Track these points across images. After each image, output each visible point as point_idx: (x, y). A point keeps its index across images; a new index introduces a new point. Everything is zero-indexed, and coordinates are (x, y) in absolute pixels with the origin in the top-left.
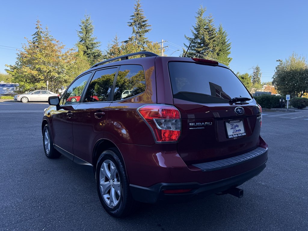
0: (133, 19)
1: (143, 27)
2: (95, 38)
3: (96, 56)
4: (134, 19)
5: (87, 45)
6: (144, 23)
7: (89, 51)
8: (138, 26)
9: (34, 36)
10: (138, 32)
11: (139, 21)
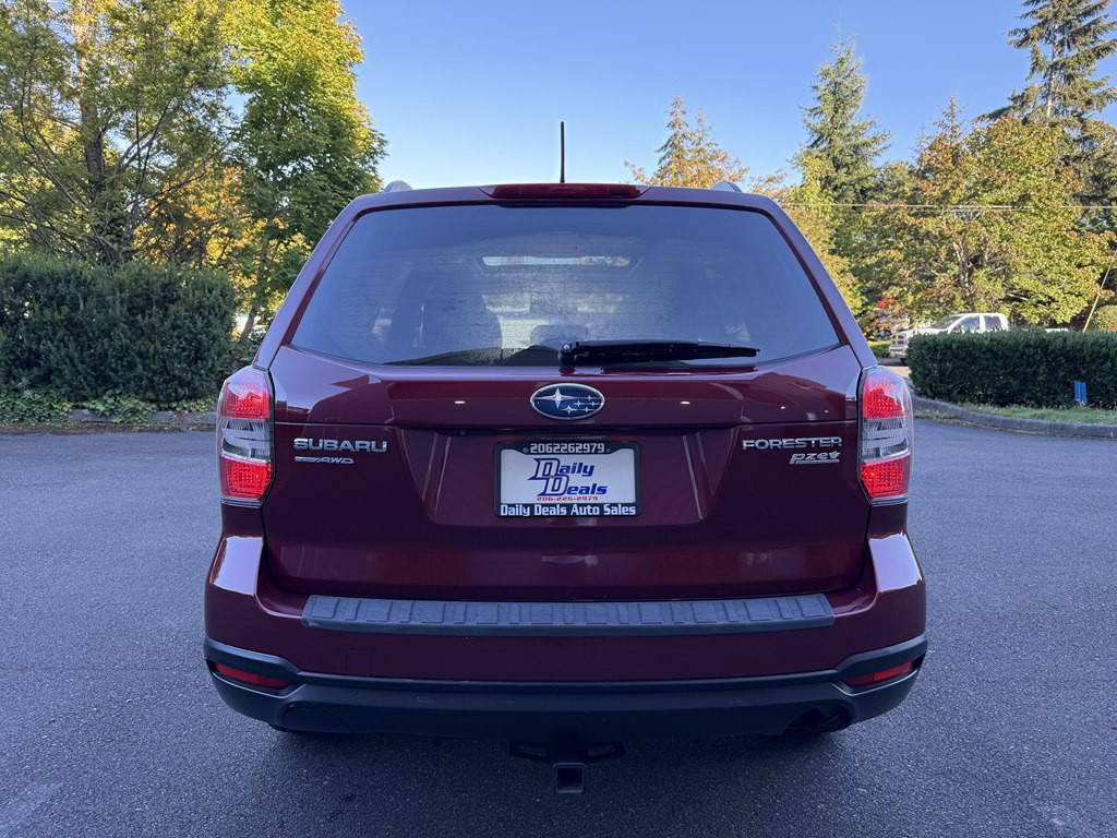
0: (1035, 12)
1: (1082, 39)
2: (870, 123)
3: (869, 189)
4: (1040, 13)
5: (836, 153)
6: (1086, 21)
7: (842, 176)
8: (1059, 37)
9: (662, 154)
10: (1056, 63)
11: (1068, 14)
